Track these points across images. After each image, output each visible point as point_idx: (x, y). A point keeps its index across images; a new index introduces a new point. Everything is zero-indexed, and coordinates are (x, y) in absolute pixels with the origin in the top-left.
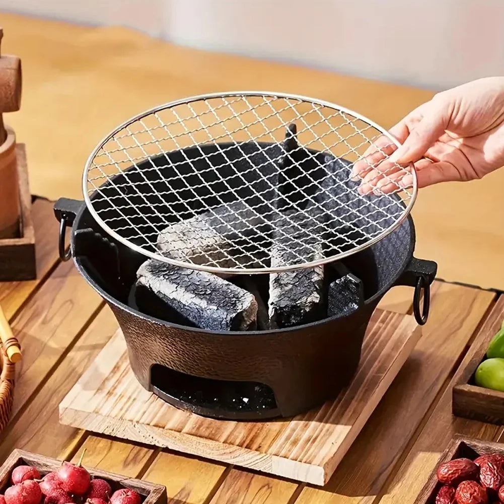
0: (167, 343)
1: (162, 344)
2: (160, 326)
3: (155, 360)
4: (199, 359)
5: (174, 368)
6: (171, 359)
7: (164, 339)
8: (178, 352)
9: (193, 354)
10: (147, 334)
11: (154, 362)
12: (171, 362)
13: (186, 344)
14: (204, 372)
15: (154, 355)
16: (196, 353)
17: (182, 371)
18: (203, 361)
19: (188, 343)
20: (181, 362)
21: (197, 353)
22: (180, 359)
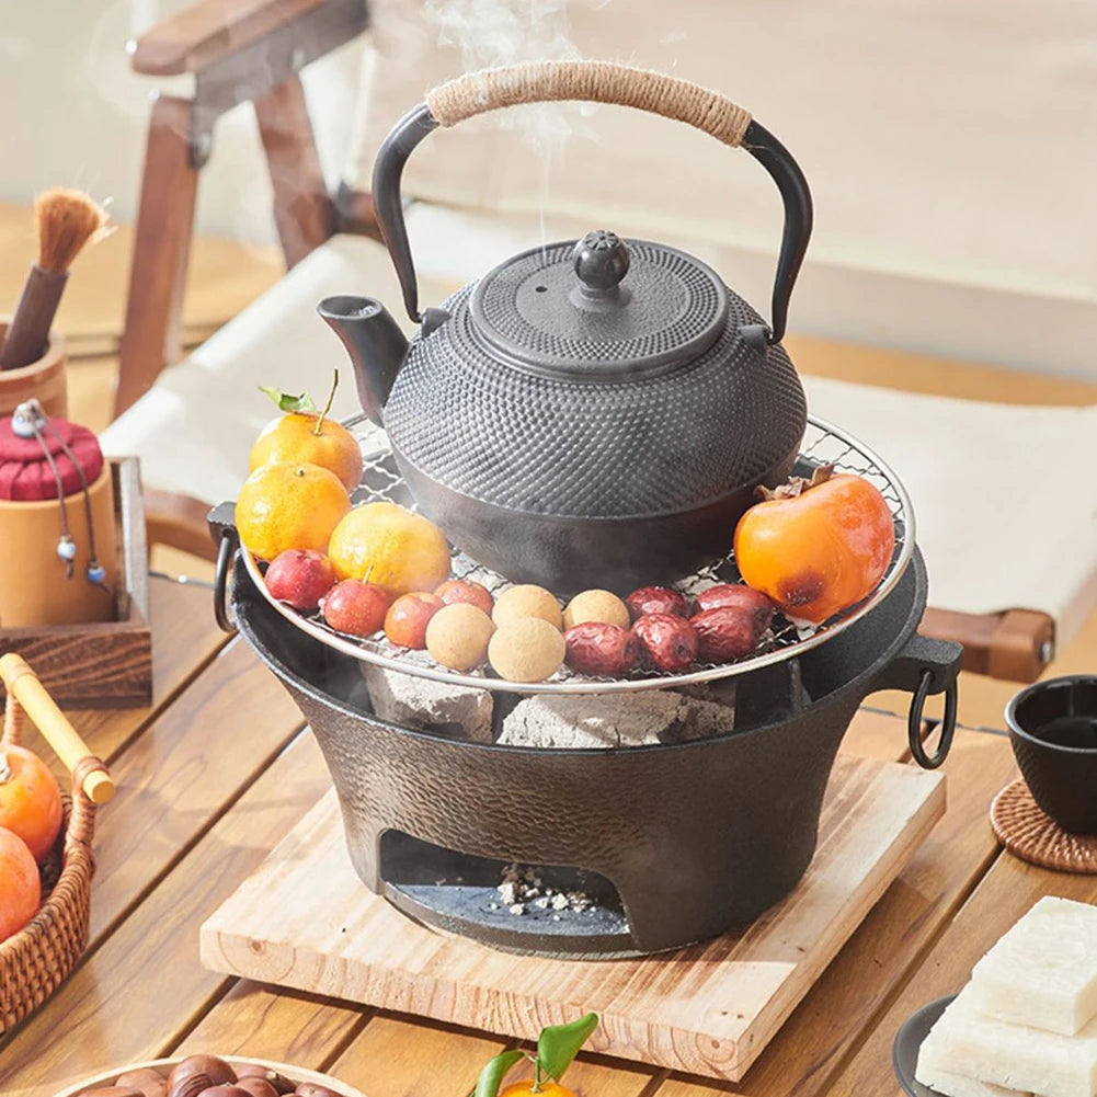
0: (404, 776)
1: (396, 779)
2: (386, 734)
3: (384, 819)
4: (467, 813)
5: (421, 833)
6: (414, 816)
7: (397, 767)
8: (426, 796)
9: (454, 799)
10: (366, 758)
11: (383, 825)
12: (415, 822)
13: (440, 777)
14: (480, 842)
15: (383, 808)
16: (459, 797)
17: (436, 842)
18: (476, 817)
19: (444, 775)
20: (433, 821)
21: (463, 799)
22: (431, 813)
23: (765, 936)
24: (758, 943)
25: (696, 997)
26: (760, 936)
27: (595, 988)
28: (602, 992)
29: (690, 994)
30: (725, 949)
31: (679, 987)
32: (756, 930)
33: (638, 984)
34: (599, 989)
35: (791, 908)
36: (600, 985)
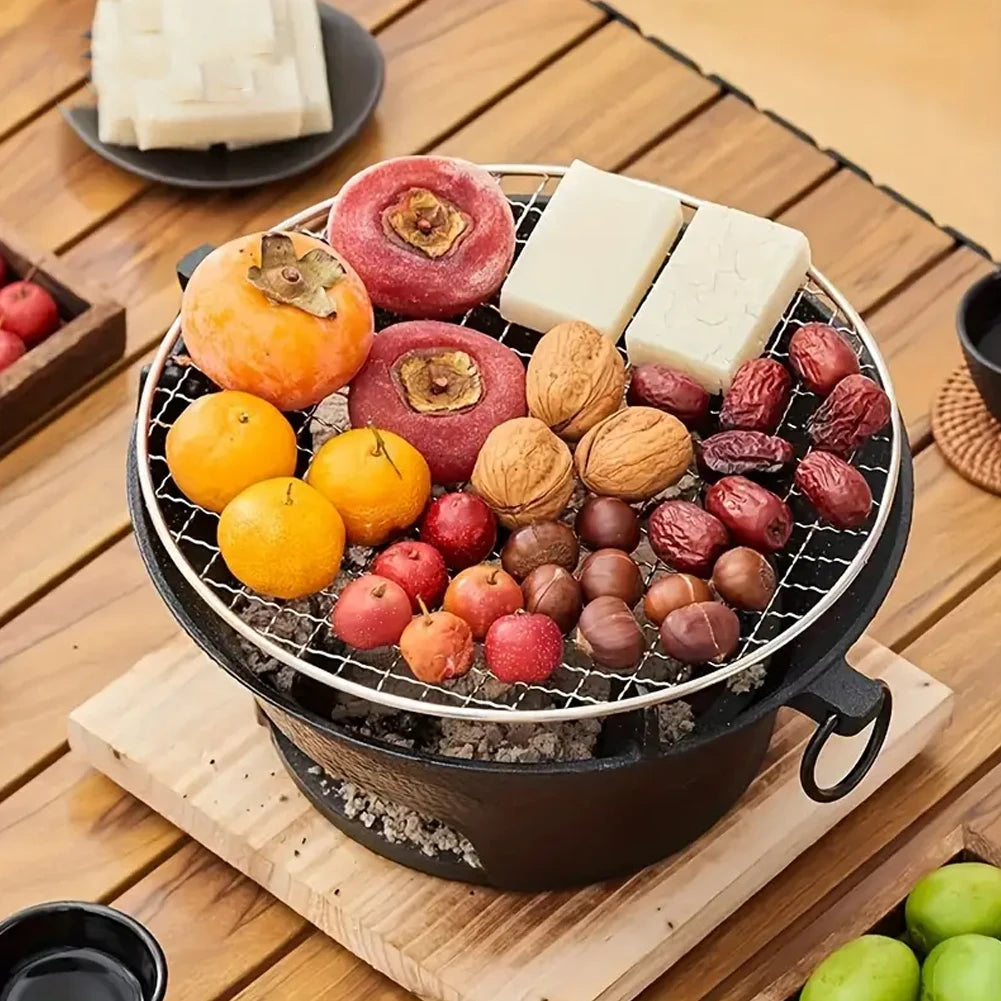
23: (643, 894)
24: (633, 900)
25: (527, 967)
26: (638, 892)
27: (429, 925)
28: (432, 932)
29: (523, 961)
30: (592, 902)
31: (516, 946)
32: (639, 881)
33: (477, 928)
34: (432, 927)
35: (691, 857)
36: (435, 920)
